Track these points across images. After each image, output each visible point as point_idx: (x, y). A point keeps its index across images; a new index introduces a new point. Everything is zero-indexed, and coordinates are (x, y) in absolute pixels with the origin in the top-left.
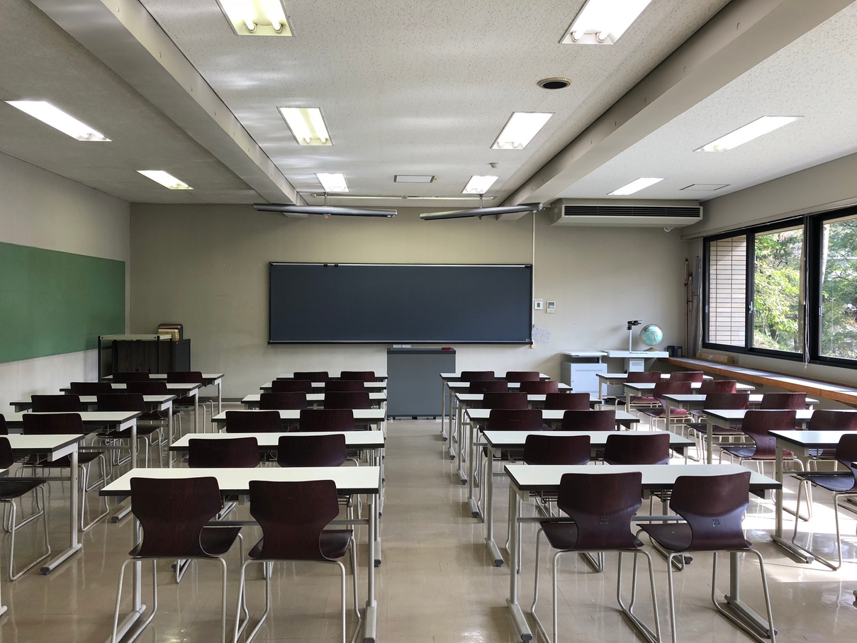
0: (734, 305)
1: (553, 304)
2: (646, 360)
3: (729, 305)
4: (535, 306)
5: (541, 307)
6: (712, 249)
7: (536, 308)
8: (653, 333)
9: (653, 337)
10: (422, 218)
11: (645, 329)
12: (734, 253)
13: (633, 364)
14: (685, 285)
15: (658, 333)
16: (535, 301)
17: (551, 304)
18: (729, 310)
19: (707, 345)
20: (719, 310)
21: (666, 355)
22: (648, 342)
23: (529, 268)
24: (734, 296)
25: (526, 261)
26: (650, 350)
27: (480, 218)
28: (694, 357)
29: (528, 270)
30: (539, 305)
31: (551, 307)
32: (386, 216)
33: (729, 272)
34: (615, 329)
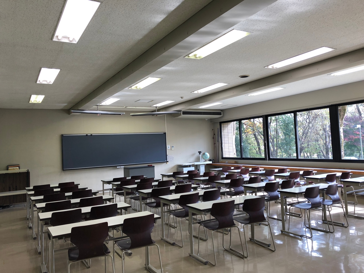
0: (229, 144)
2: (205, 165)
3: (228, 144)
4: (167, 148)
5: (169, 148)
6: (222, 126)
8: (207, 155)
10: (131, 115)
11: (204, 154)
12: (228, 127)
14: (213, 138)
15: (208, 155)
16: (167, 146)
17: (173, 147)
18: (228, 146)
19: (223, 158)
20: (225, 146)
21: (211, 162)
22: (205, 158)
23: (165, 133)
24: (229, 141)
25: (164, 131)
26: (206, 161)
27: (157, 115)
28: (218, 162)
29: (165, 134)
32: (120, 114)
33: (227, 133)
34: (193, 155)
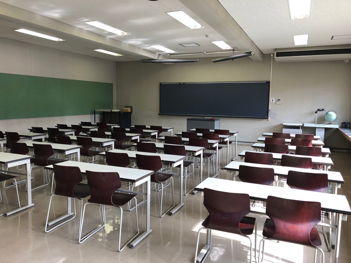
1: (280, 100)
2: (326, 129)
5: (274, 102)
7: (271, 102)
8: (330, 115)
9: (329, 118)
10: (213, 62)
11: (327, 113)
13: (318, 131)
16: (271, 99)
21: (336, 126)
22: (328, 120)
25: (267, 80)
26: (330, 124)
27: (232, 60)
29: (268, 84)
30: (273, 101)
31: (279, 101)
32: (194, 62)
